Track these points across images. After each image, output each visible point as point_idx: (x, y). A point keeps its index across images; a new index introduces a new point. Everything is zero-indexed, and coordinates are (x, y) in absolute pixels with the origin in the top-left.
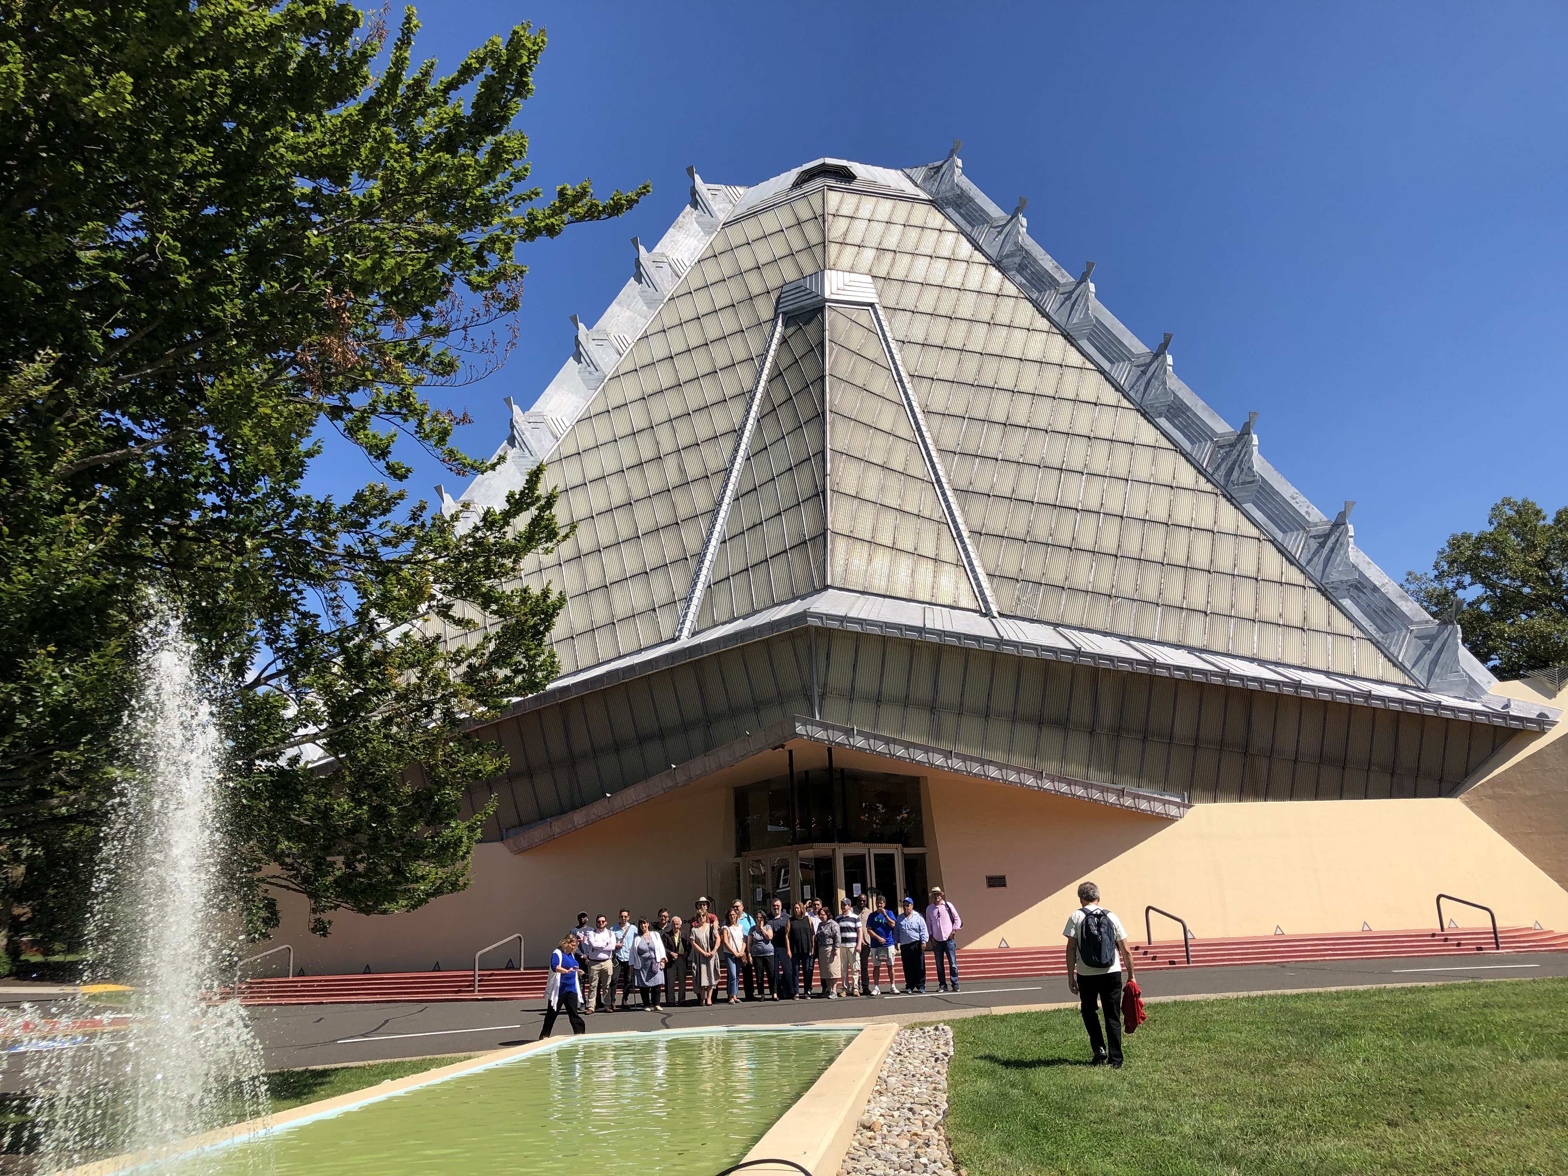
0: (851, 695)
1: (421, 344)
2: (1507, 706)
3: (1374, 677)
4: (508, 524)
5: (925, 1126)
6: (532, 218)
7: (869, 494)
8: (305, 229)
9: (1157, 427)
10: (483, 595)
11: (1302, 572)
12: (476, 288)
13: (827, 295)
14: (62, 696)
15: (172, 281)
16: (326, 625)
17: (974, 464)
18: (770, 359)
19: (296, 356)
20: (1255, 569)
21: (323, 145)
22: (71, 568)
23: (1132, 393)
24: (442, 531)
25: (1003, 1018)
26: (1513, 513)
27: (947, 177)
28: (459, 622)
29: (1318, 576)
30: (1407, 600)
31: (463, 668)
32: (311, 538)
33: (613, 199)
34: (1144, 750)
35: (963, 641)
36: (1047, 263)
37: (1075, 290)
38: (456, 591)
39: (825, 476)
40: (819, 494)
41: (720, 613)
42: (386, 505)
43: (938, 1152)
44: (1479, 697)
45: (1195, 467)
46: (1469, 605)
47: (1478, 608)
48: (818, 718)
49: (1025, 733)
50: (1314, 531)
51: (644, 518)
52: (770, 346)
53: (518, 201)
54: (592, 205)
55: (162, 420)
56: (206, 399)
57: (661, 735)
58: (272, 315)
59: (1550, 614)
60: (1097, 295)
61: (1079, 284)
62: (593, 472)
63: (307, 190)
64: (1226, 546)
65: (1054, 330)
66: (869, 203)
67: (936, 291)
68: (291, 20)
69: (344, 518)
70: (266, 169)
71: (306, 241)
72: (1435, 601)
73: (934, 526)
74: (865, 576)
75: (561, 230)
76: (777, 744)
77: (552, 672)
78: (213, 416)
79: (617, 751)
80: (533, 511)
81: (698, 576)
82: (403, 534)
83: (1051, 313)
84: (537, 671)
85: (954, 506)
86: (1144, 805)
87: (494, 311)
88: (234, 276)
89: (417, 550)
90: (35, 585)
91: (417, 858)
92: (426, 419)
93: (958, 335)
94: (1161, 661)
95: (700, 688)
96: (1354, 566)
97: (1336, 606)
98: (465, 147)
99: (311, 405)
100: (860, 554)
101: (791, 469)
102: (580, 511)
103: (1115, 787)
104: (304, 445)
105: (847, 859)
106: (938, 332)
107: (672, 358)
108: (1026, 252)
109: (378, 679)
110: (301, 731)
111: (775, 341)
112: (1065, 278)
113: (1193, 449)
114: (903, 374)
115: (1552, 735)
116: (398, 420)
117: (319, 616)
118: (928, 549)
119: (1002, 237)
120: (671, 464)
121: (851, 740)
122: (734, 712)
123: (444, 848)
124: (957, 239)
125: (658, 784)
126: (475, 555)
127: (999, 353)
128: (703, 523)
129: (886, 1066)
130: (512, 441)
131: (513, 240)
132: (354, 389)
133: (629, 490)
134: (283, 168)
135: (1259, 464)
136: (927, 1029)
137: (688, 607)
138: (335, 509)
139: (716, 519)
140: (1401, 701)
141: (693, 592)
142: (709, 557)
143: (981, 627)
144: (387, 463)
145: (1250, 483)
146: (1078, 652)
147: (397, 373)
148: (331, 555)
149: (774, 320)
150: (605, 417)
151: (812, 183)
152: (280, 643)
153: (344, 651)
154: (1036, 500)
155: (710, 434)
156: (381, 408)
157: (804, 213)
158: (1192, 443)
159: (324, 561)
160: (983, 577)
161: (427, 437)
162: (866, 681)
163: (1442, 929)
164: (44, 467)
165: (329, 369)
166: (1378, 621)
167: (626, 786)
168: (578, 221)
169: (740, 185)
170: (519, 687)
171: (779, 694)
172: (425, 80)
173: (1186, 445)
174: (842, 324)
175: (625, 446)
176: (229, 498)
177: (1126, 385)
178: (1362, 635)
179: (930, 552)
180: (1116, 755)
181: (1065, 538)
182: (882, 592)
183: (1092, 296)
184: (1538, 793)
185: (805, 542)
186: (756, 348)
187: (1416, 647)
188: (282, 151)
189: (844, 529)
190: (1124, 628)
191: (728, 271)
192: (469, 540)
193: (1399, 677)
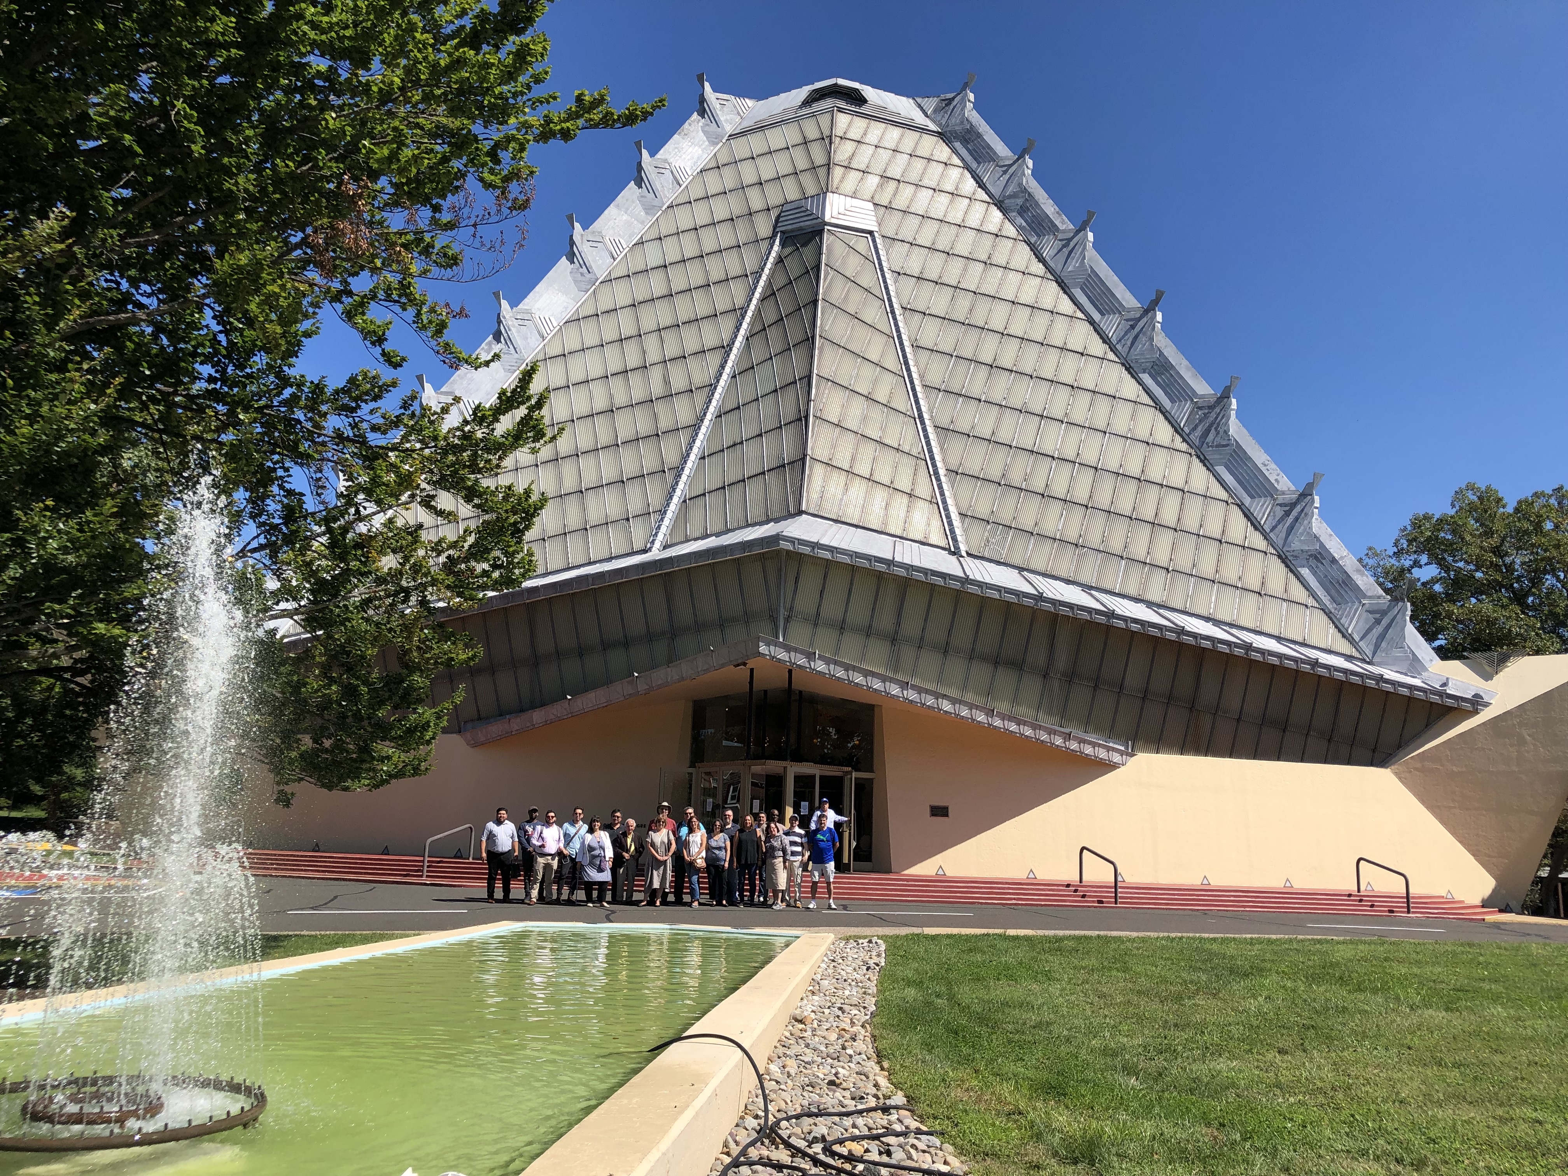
0: (816, 620)
1: (427, 238)
2: (1444, 685)
3: (1324, 646)
4: (498, 421)
5: (853, 1023)
6: (548, 121)
7: (852, 424)
8: (322, 110)
9: (1140, 382)
10: (467, 489)
11: (1265, 538)
12: (488, 185)
13: (827, 218)
14: (57, 549)
15: (186, 150)
16: (310, 504)
17: (957, 403)
18: (764, 277)
19: (305, 237)
20: (1221, 531)
21: (347, 27)
22: (73, 426)
23: (1119, 347)
24: (431, 422)
25: (934, 938)
26: (1476, 499)
27: (958, 111)
28: (440, 513)
29: (1280, 542)
30: (1363, 574)
31: (442, 559)
32: (302, 418)
33: (628, 109)
34: (1094, 697)
35: (929, 577)
36: (1049, 208)
37: (1073, 237)
38: (442, 483)
39: (809, 401)
40: (802, 419)
41: (693, 529)
42: (378, 391)
43: (864, 1045)
44: (1420, 674)
45: (1173, 426)
46: (1423, 584)
47: (1431, 588)
48: (781, 639)
49: (981, 672)
50: (1281, 499)
51: (625, 426)
52: (765, 264)
53: (535, 103)
54: (607, 113)
55: (159, 285)
56: (211, 270)
57: (626, 643)
58: (284, 193)
59: (1499, 600)
60: (1094, 245)
61: (1078, 232)
62: (577, 375)
63: (323, 68)
64: (1195, 507)
65: (1049, 276)
66: (876, 130)
67: (936, 224)
69: (337, 400)
70: (288, 43)
71: (323, 123)
72: (1391, 577)
73: (913, 461)
74: (840, 505)
75: (575, 135)
76: (740, 661)
77: (529, 570)
79: (581, 655)
80: (522, 411)
81: (674, 490)
82: (392, 422)
83: (1048, 259)
84: (514, 567)
85: (933, 443)
86: (1088, 750)
87: (505, 211)
88: (249, 150)
89: (405, 438)
90: (35, 440)
91: (383, 739)
92: (425, 309)
93: (953, 272)
94: (1120, 612)
95: (668, 601)
96: (1315, 536)
97: (1295, 574)
98: (488, 44)
100: (837, 481)
101: (776, 391)
103: (1062, 730)
104: (305, 326)
105: (798, 779)
106: (934, 266)
107: (665, 266)
108: (1029, 194)
109: (361, 561)
110: (283, 605)
111: (771, 260)
112: (1064, 224)
113: (1173, 408)
114: (896, 306)
115: (1484, 716)
116: (397, 308)
117: (304, 495)
118: (904, 483)
119: (1007, 176)
120: (656, 374)
121: (812, 664)
122: (699, 627)
123: (411, 731)
124: (962, 174)
125: (619, 691)
126: (460, 449)
127: (992, 294)
128: (684, 437)
129: (820, 970)
130: (497, 336)
131: (528, 141)
132: (359, 273)
133: (611, 397)
134: (304, 46)
135: (1235, 428)
136: (860, 941)
137: (662, 520)
138: (329, 391)
139: (697, 435)
140: (1345, 671)
141: (668, 505)
142: (687, 471)
143: (948, 565)
144: (383, 350)
145: (1224, 446)
146: (1040, 597)
147: (405, 263)
148: (319, 435)
149: (772, 238)
150: (593, 321)
151: (822, 102)
152: (264, 518)
153: (329, 530)
154: (1014, 444)
155: (698, 348)
156: (381, 295)
157: (812, 132)
158: (1173, 401)
159: (313, 441)
160: (955, 516)
161: (424, 328)
162: (832, 608)
163: (1359, 891)
164: (50, 324)
165: (336, 252)
166: (1333, 592)
167: (586, 690)
168: (591, 127)
169: (750, 98)
170: (496, 582)
171: (746, 612)
173: (1166, 403)
174: (839, 249)
175: (611, 352)
176: (224, 372)
177: (1114, 338)
178: (1316, 605)
179: (905, 486)
180: (1067, 700)
181: (1038, 485)
182: (855, 522)
183: (1090, 245)
184: (1464, 769)
185: (783, 466)
186: (751, 265)
187: (1366, 621)
188: (306, 28)
189: (825, 457)
190: (1087, 577)
191: (730, 184)
192: (458, 433)
193: (1346, 648)
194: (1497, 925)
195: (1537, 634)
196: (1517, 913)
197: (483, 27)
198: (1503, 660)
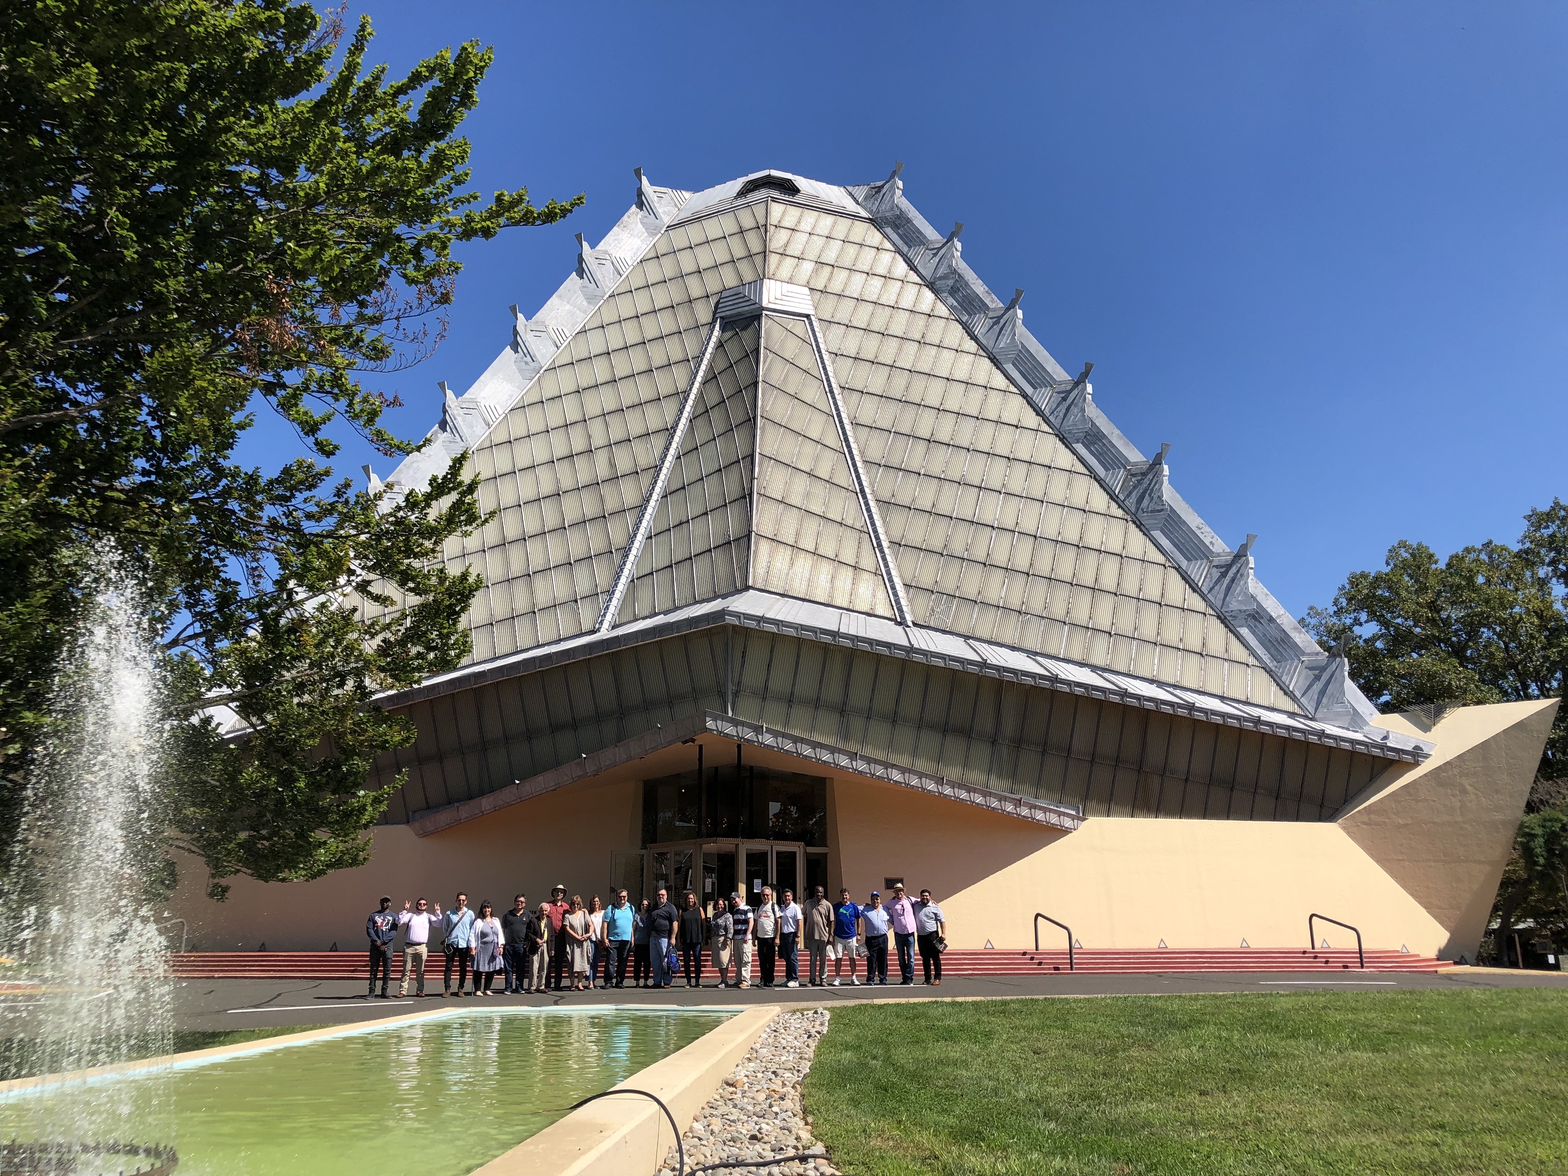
0: (764, 694)
1: (356, 331)
2: (1385, 738)
3: (1266, 704)
4: (430, 505)
5: (784, 1085)
6: (470, 220)
7: (795, 500)
8: (251, 215)
9: (1074, 452)
10: (402, 573)
11: (1204, 599)
12: (411, 281)
13: (765, 304)
15: (118, 255)
16: (245, 592)
17: (897, 477)
18: (705, 361)
19: (235, 334)
20: (1160, 594)
21: (274, 138)
23: (1052, 418)
24: (365, 509)
25: (880, 1007)
26: (1408, 556)
27: (887, 197)
28: (377, 598)
29: (1218, 604)
30: (1300, 632)
31: (378, 640)
32: (237, 508)
33: (548, 207)
34: (1042, 762)
35: (875, 647)
36: (979, 287)
37: (1003, 315)
38: (376, 568)
39: (752, 478)
40: (746, 497)
41: (642, 608)
42: (312, 480)
44: (1361, 728)
45: (1108, 493)
46: (1365, 641)
47: (1373, 644)
48: (730, 714)
49: (930, 740)
50: (1216, 561)
51: (571, 509)
52: (706, 349)
53: (457, 202)
54: (527, 212)
55: (96, 384)
56: (143, 367)
57: (574, 725)
58: (215, 294)
59: (1438, 653)
60: (1024, 322)
61: (1008, 309)
62: (523, 461)
63: (255, 176)
64: (1133, 571)
65: (981, 353)
66: (810, 218)
67: (870, 307)
68: (250, 23)
69: (271, 490)
70: (217, 156)
71: (251, 227)
72: (1333, 635)
73: (856, 535)
74: (786, 579)
75: (496, 233)
76: (687, 738)
77: (464, 651)
78: (151, 385)
79: (529, 739)
80: (454, 496)
81: (622, 570)
82: (327, 509)
83: (980, 336)
84: (449, 649)
85: (876, 517)
86: (1040, 816)
87: (427, 304)
88: (179, 254)
89: (340, 525)
91: (320, 824)
92: (357, 400)
93: (889, 351)
94: (1063, 677)
95: (616, 680)
96: (1252, 596)
97: (1234, 634)
98: (409, 150)
99: (245, 379)
100: (783, 556)
101: (720, 470)
102: (508, 498)
103: (1013, 795)
104: (237, 418)
105: (750, 855)
106: (870, 347)
107: (609, 353)
108: (959, 275)
109: (293, 646)
110: (216, 692)
111: (712, 344)
112: (994, 303)
113: (1107, 475)
114: (834, 385)
115: (1426, 767)
116: (329, 399)
117: (239, 584)
118: (848, 556)
119: (937, 259)
120: (601, 458)
121: (760, 737)
122: (648, 705)
123: (347, 815)
124: (894, 258)
125: (567, 773)
126: (396, 534)
127: (927, 371)
128: (630, 518)
129: (760, 1039)
130: (443, 425)
131: (449, 240)
132: (289, 367)
133: (558, 481)
134: (233, 156)
135: (1168, 493)
136: (806, 1013)
137: (610, 600)
138: (262, 482)
139: (643, 515)
140: (1288, 728)
141: (616, 585)
142: (634, 551)
143: (894, 635)
144: (316, 439)
145: (1159, 511)
146: (984, 664)
147: (331, 357)
148: (255, 525)
149: (712, 324)
150: (538, 408)
151: (757, 193)
152: (199, 608)
153: (262, 616)
154: (954, 515)
155: (642, 431)
156: (313, 386)
157: (747, 221)
158: (1107, 469)
159: (248, 531)
160: (899, 587)
161: (356, 417)
162: (780, 682)
163: (1313, 948)
165: (265, 347)
166: (1273, 650)
167: (534, 774)
168: (513, 224)
169: (687, 190)
170: (431, 664)
171: (694, 689)
172: (376, 84)
173: (1101, 471)
174: (777, 333)
175: (557, 438)
176: (159, 464)
177: (1047, 410)
178: (1257, 664)
179: (850, 559)
180: (1016, 766)
181: (980, 554)
182: (801, 596)
183: (1019, 322)
184: (1410, 821)
185: (729, 543)
186: (692, 350)
187: (1306, 678)
188: (234, 140)
189: (769, 532)
190: (1032, 643)
191: (669, 273)
192: (391, 519)
193: (1289, 705)
194: (1449, 977)
195: (1476, 686)
196: (1472, 965)
197: (403, 135)
198: (1438, 713)
